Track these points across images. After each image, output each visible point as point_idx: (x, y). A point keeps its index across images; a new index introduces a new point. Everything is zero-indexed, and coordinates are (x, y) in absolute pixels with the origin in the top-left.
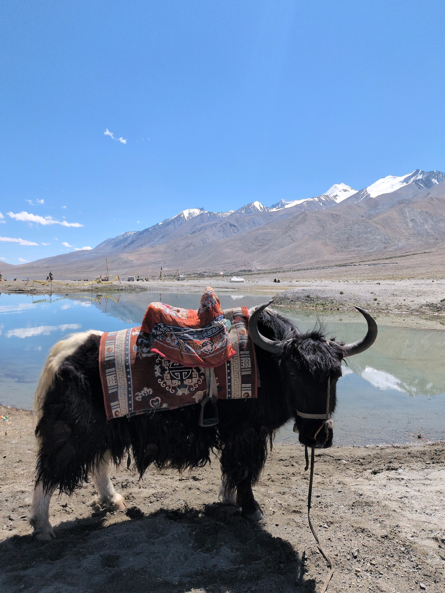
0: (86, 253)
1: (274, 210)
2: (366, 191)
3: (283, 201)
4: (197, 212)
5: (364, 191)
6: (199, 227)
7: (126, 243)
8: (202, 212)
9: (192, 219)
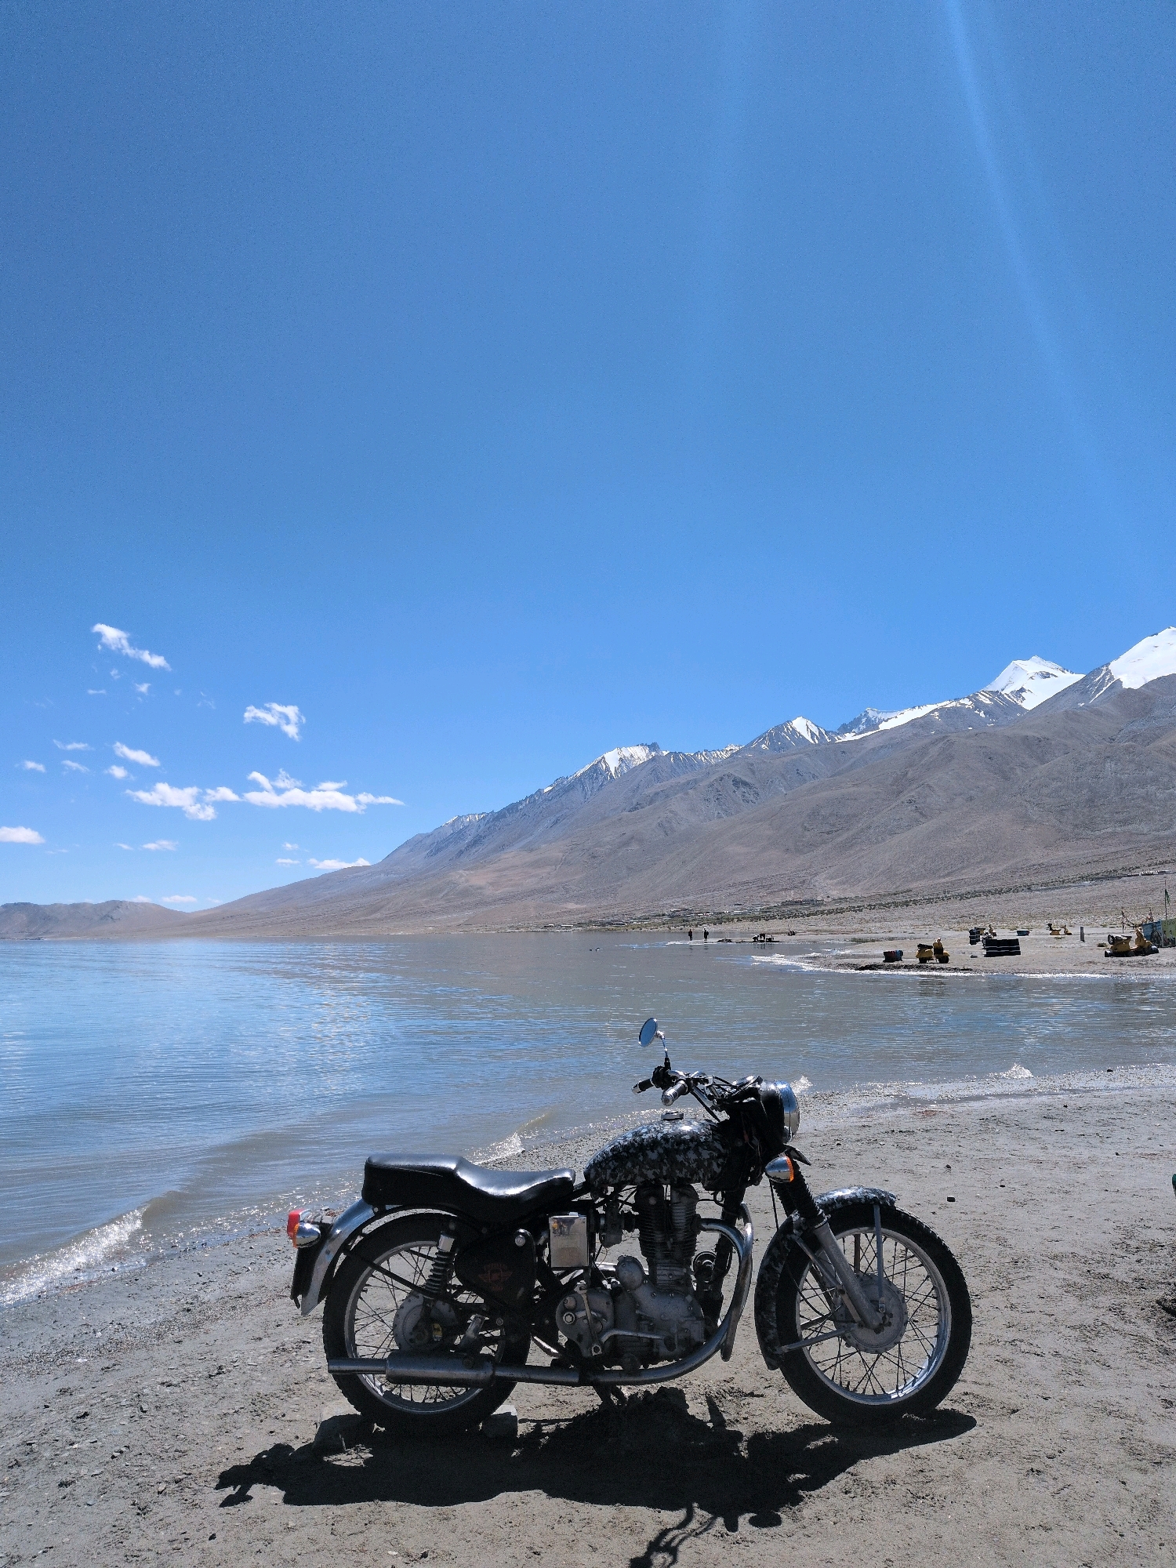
0: (361, 874)
1: (849, 737)
2: (1108, 672)
3: (871, 714)
4: (640, 754)
5: (1104, 672)
6: (650, 791)
7: (463, 844)
8: (653, 754)
9: (630, 772)
